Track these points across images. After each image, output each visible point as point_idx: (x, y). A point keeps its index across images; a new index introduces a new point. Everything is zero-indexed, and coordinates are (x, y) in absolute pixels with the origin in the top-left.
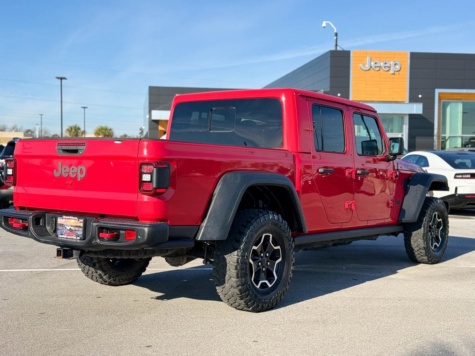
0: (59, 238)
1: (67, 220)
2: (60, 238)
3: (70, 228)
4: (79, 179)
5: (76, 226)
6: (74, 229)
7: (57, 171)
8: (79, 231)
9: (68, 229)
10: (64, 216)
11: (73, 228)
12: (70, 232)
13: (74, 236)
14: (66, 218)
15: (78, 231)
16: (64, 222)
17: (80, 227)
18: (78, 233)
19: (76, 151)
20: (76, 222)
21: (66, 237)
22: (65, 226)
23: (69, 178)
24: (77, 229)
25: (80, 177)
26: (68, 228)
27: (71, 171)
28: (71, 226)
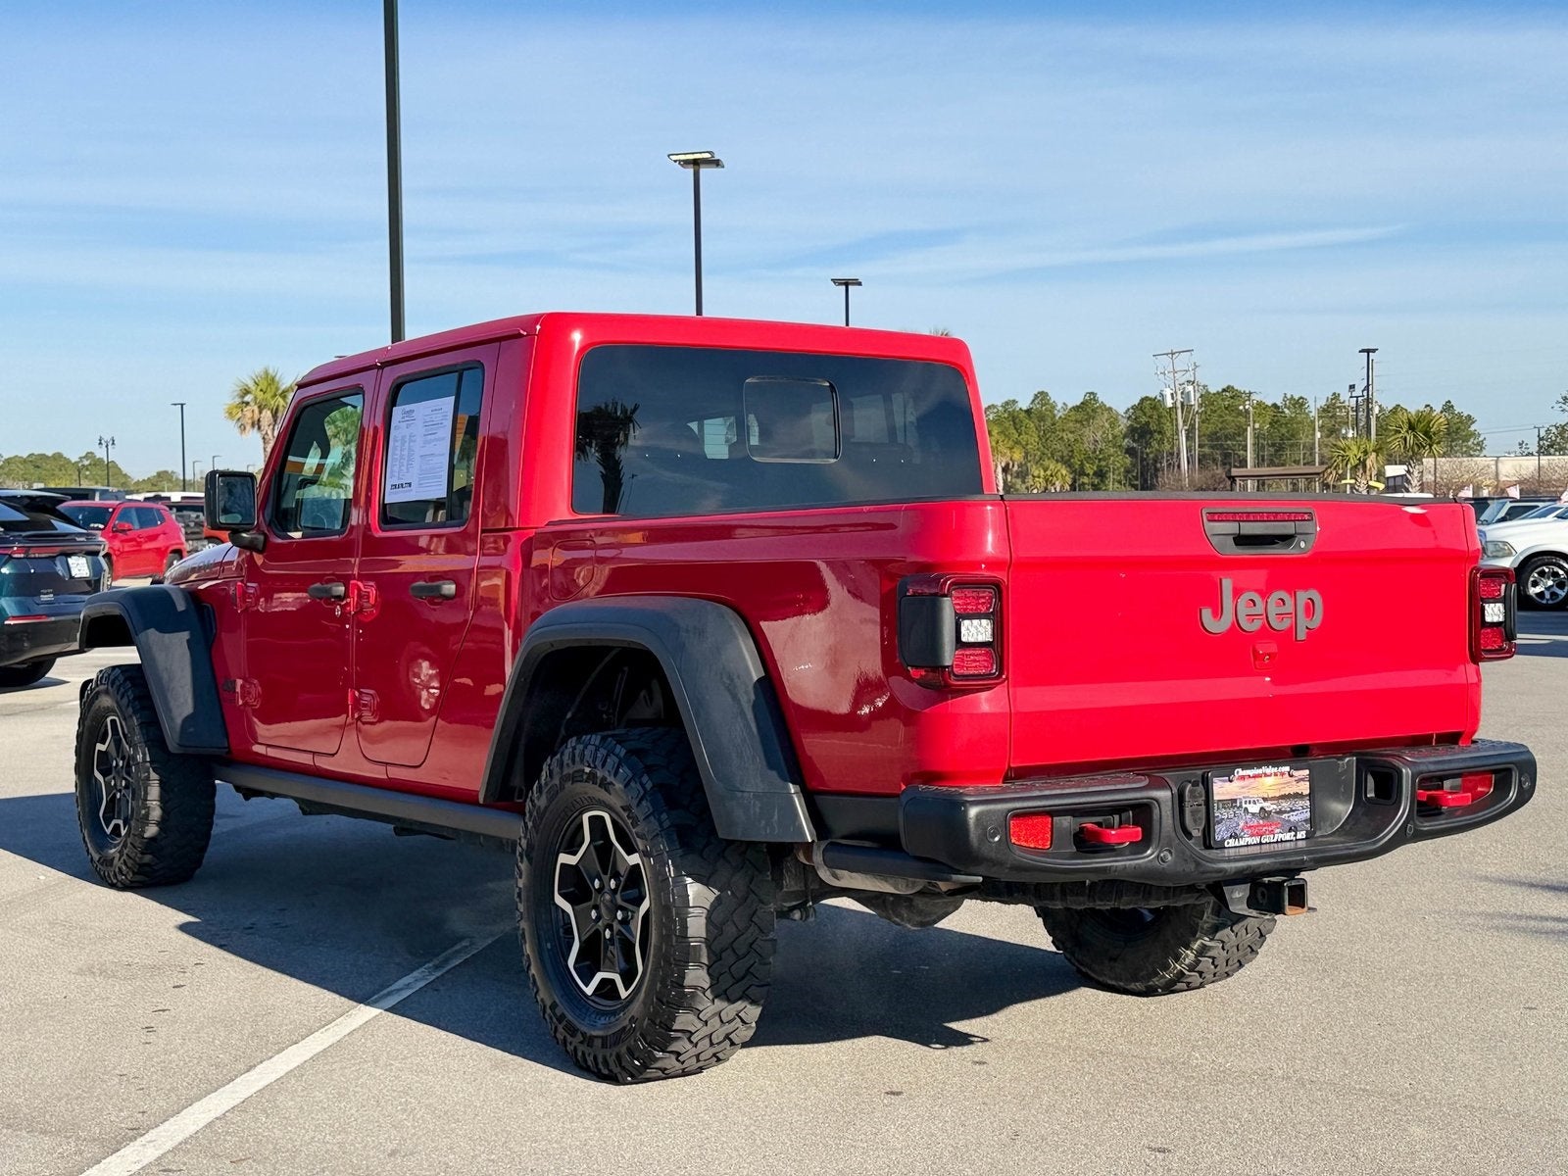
0: (1226, 850)
1: (1247, 782)
2: (1232, 851)
3: (1262, 808)
4: (1302, 635)
5: (1284, 797)
6: (1275, 807)
7: (1217, 613)
8: (1294, 811)
9: (1253, 814)
10: (1240, 770)
11: (1270, 806)
12: (1261, 822)
13: (1278, 830)
14: (1243, 778)
15: (1289, 812)
16: (1237, 790)
17: (1298, 796)
18: (1292, 819)
19: (1286, 539)
20: (1282, 781)
21: (1256, 840)
22: (1244, 806)
23: (1267, 631)
24: (1285, 805)
25: (1304, 626)
26: (1254, 809)
27: (1273, 610)
28: (1265, 799)
